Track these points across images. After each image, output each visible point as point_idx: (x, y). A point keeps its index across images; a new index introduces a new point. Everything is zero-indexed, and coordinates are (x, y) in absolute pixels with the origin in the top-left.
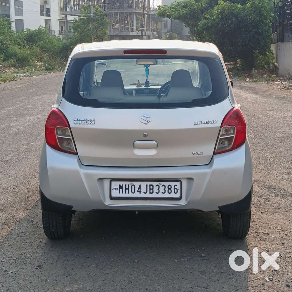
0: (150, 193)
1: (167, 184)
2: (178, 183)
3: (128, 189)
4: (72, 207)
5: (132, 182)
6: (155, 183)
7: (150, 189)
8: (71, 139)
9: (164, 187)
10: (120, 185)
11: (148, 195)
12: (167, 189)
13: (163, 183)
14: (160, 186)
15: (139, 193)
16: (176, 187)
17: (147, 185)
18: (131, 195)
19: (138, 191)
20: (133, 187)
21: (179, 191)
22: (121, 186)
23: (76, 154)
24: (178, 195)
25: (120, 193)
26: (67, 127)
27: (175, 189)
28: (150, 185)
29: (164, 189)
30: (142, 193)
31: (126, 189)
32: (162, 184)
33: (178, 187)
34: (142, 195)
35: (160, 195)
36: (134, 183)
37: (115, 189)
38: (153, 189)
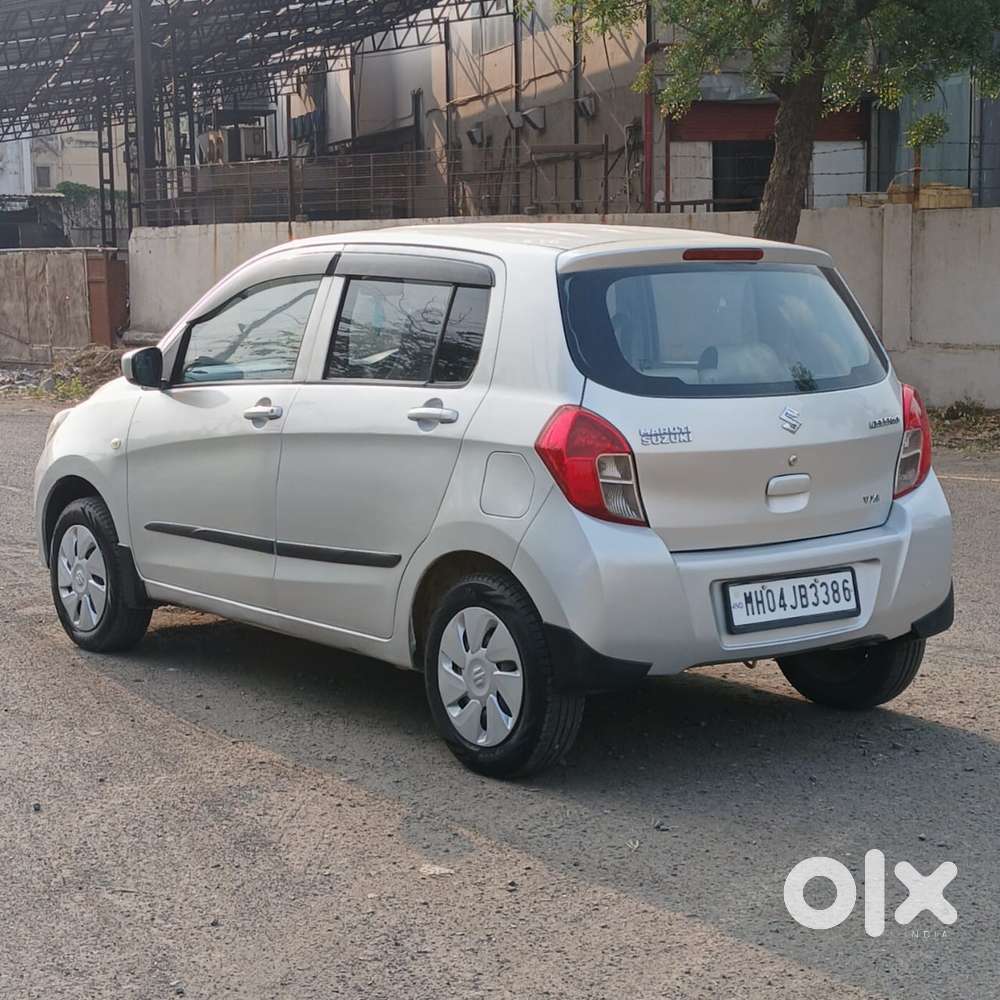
0: (803, 606)
1: (828, 578)
2: (847, 575)
3: (762, 602)
4: (648, 666)
5: (765, 584)
6: (807, 581)
7: (802, 597)
8: (632, 485)
9: (824, 587)
10: (745, 594)
11: (800, 612)
12: (830, 592)
13: (822, 578)
14: (818, 585)
15: (782, 609)
16: (846, 585)
17: (794, 587)
18: (769, 617)
19: (781, 606)
20: (770, 594)
21: (852, 594)
22: (748, 595)
23: (644, 526)
24: (852, 605)
25: (748, 614)
26: (626, 454)
27: (845, 589)
28: (800, 587)
29: (827, 593)
30: (788, 608)
31: (758, 602)
32: (821, 582)
33: (850, 585)
34: (790, 614)
35: (822, 609)
36: (770, 585)
37: (738, 606)
38: (805, 596)
